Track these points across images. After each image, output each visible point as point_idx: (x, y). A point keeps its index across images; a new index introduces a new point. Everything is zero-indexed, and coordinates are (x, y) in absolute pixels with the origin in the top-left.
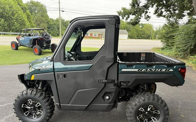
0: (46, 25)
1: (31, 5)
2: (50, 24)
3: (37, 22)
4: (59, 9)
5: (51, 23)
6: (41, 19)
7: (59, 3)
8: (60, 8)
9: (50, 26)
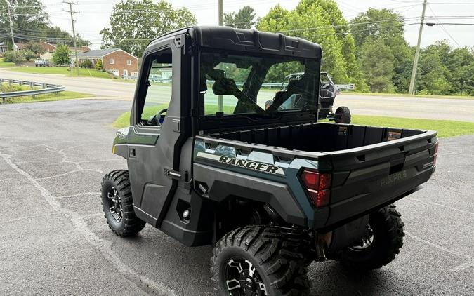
0: (392, 65)
1: (368, 19)
2: (404, 60)
3: (371, 59)
4: (420, 21)
5: (407, 59)
6: (382, 51)
7: (425, 5)
8: (423, 17)
9: (402, 67)
